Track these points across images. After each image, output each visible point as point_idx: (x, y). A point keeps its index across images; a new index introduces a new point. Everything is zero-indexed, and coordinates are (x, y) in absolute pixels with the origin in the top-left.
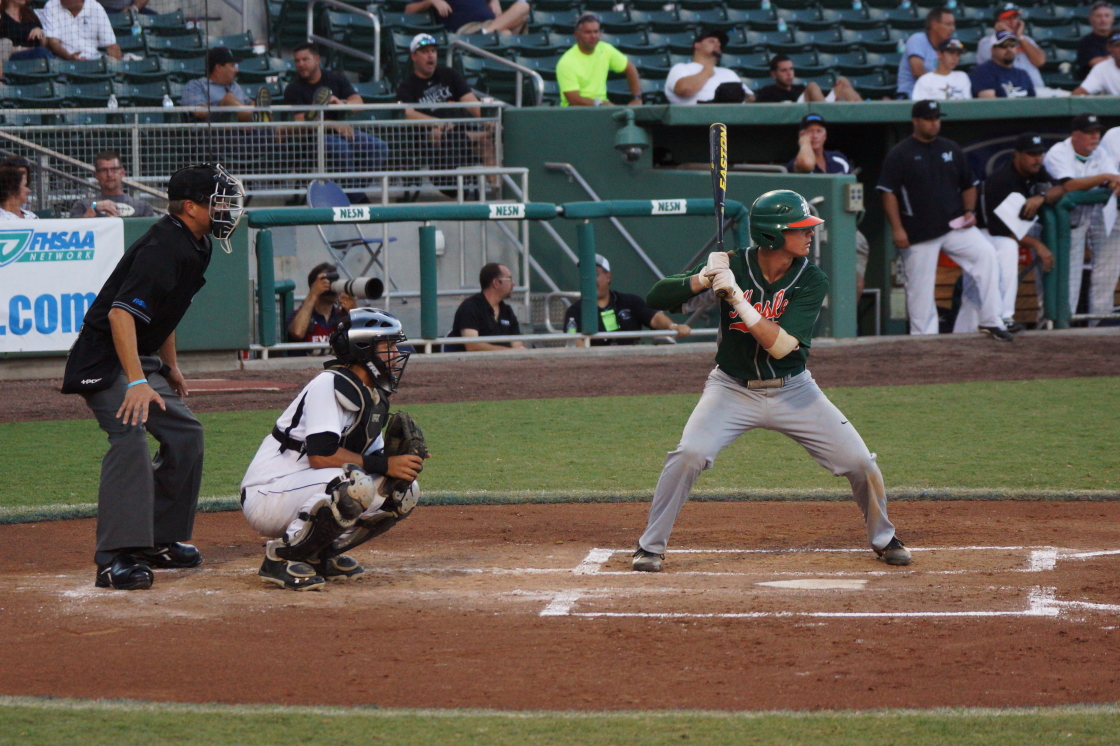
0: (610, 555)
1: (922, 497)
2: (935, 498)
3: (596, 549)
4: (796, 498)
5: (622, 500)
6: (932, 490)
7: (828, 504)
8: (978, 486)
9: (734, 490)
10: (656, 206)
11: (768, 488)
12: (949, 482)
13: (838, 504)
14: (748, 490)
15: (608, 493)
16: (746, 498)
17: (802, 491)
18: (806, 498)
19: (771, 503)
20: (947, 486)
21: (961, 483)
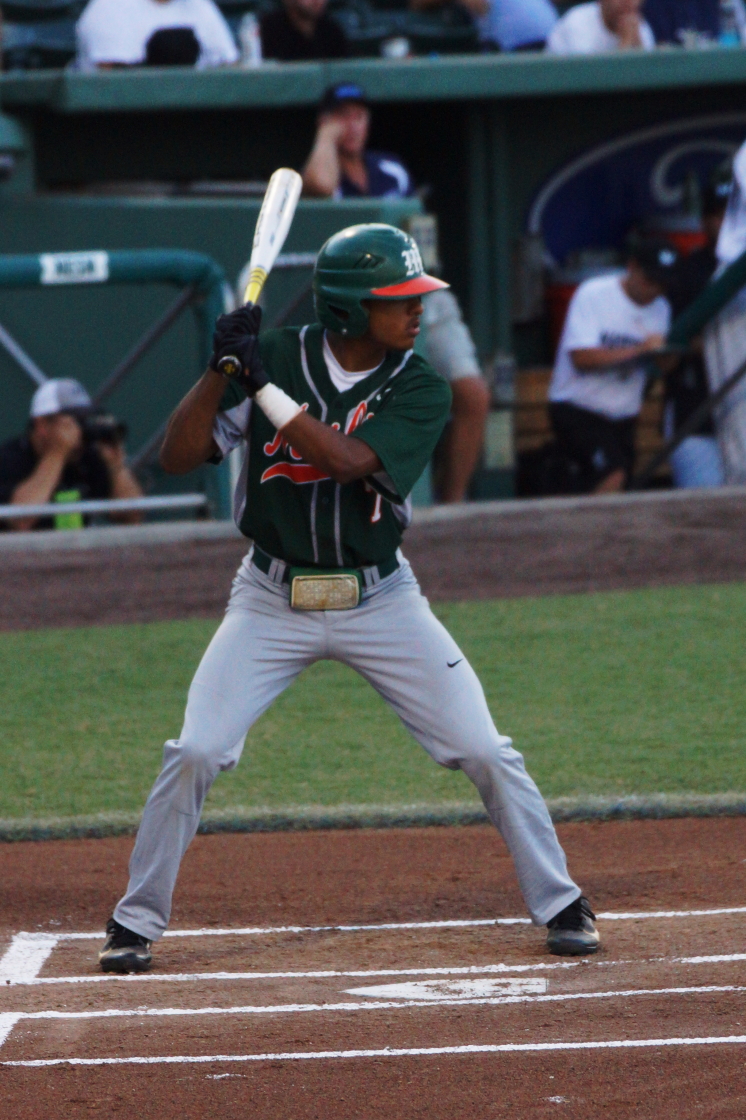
0: (53, 944)
1: (616, 814)
2: (639, 815)
3: (24, 934)
4: (382, 822)
5: (53, 836)
6: (632, 800)
7: (442, 831)
8: (716, 789)
9: (264, 810)
10: (50, 266)
11: (327, 803)
12: (661, 783)
13: (459, 830)
14: (291, 810)
15: (26, 822)
16: (285, 825)
17: (391, 809)
18: (401, 822)
19: (334, 833)
20: (660, 791)
21: (685, 784)
